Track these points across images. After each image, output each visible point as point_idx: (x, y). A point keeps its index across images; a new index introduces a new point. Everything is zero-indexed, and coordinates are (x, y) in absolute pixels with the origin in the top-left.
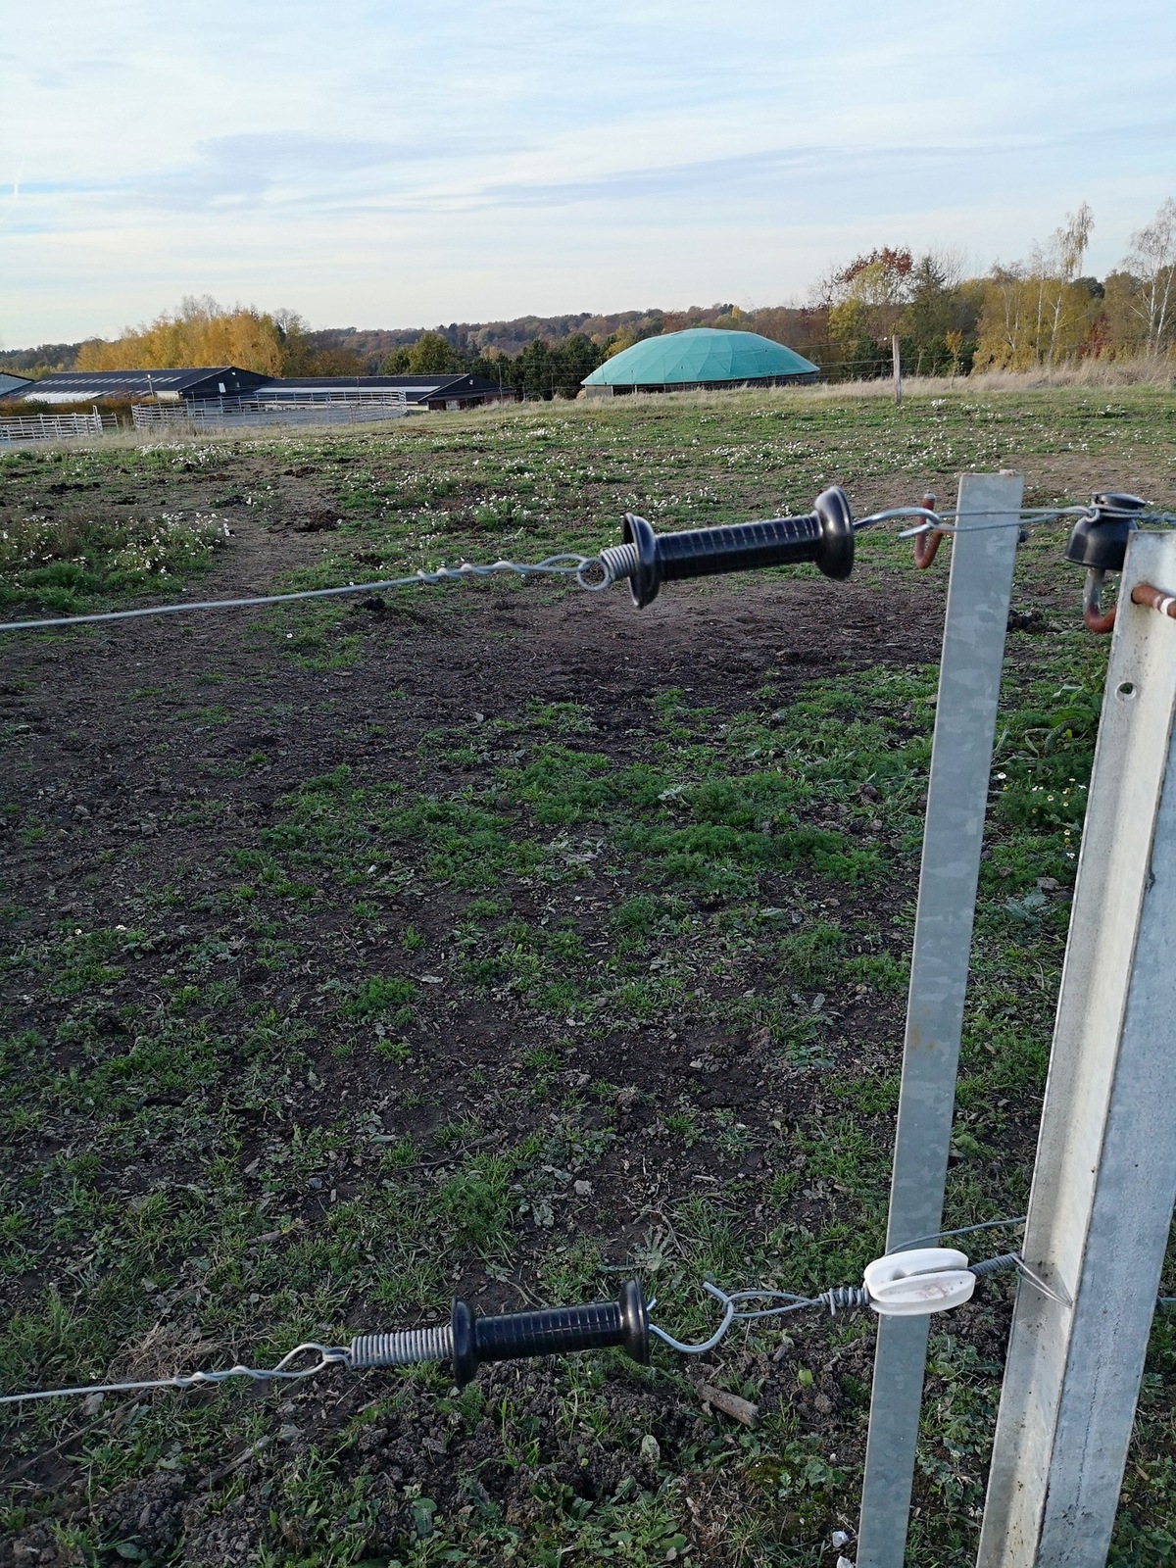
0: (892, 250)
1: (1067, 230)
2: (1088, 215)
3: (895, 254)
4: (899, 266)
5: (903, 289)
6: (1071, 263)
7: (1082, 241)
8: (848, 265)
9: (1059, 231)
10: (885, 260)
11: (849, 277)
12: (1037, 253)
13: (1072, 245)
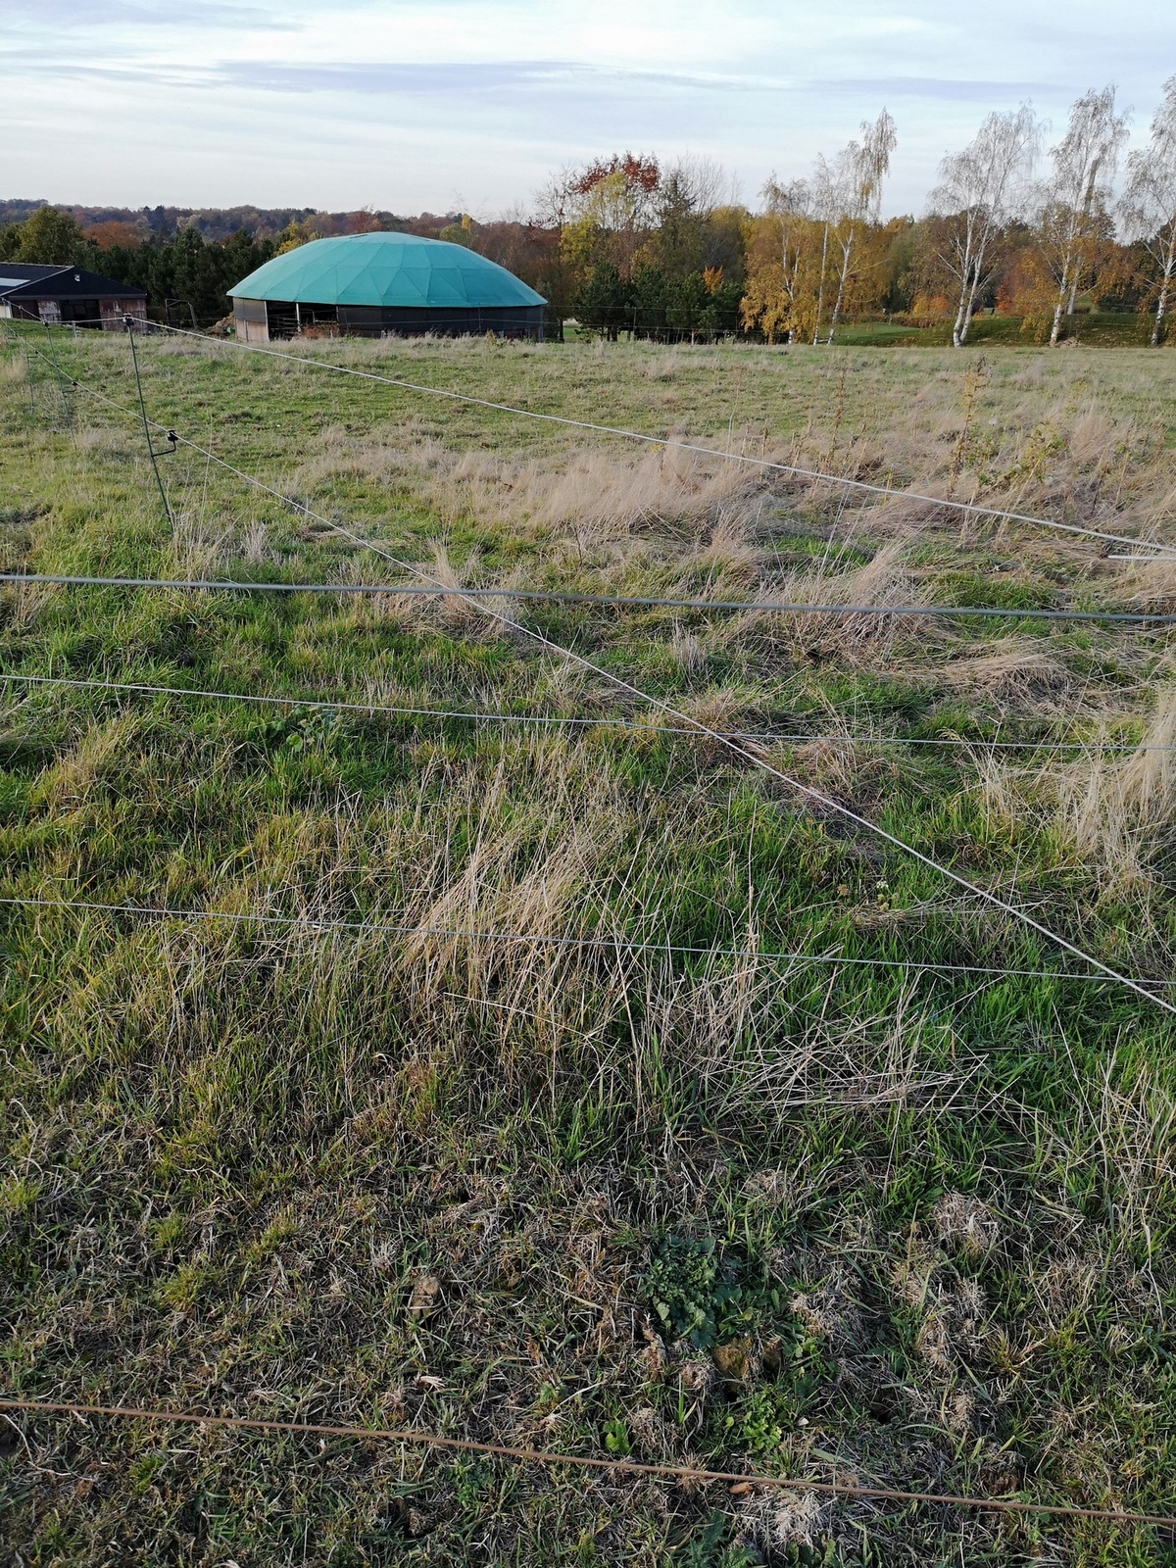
0: (636, 158)
1: (862, 145)
2: (888, 127)
3: (639, 165)
4: (644, 179)
5: (648, 208)
6: (867, 189)
7: (880, 162)
8: (582, 172)
9: (853, 145)
10: (627, 170)
11: (585, 187)
12: (823, 172)
13: (868, 165)
